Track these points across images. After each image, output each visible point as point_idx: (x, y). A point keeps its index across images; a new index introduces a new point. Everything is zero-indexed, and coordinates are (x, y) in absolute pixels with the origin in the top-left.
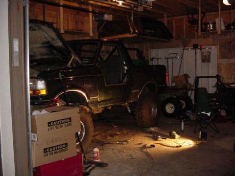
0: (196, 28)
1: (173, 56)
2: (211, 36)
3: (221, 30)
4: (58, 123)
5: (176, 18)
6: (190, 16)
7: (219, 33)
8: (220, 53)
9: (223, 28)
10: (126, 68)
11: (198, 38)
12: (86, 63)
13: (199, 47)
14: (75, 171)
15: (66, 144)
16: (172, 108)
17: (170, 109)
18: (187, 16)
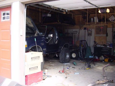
0: (86, 21)
1: (75, 32)
2: (92, 24)
3: (97, 22)
4: (35, 58)
5: (77, 16)
6: (83, 15)
7: (96, 23)
8: (96, 32)
9: (97, 21)
10: (57, 37)
11: (86, 25)
12: (41, 35)
13: (87, 29)
14: (40, 78)
15: (37, 67)
16: (75, 55)
17: (74, 55)
18: (82, 15)
